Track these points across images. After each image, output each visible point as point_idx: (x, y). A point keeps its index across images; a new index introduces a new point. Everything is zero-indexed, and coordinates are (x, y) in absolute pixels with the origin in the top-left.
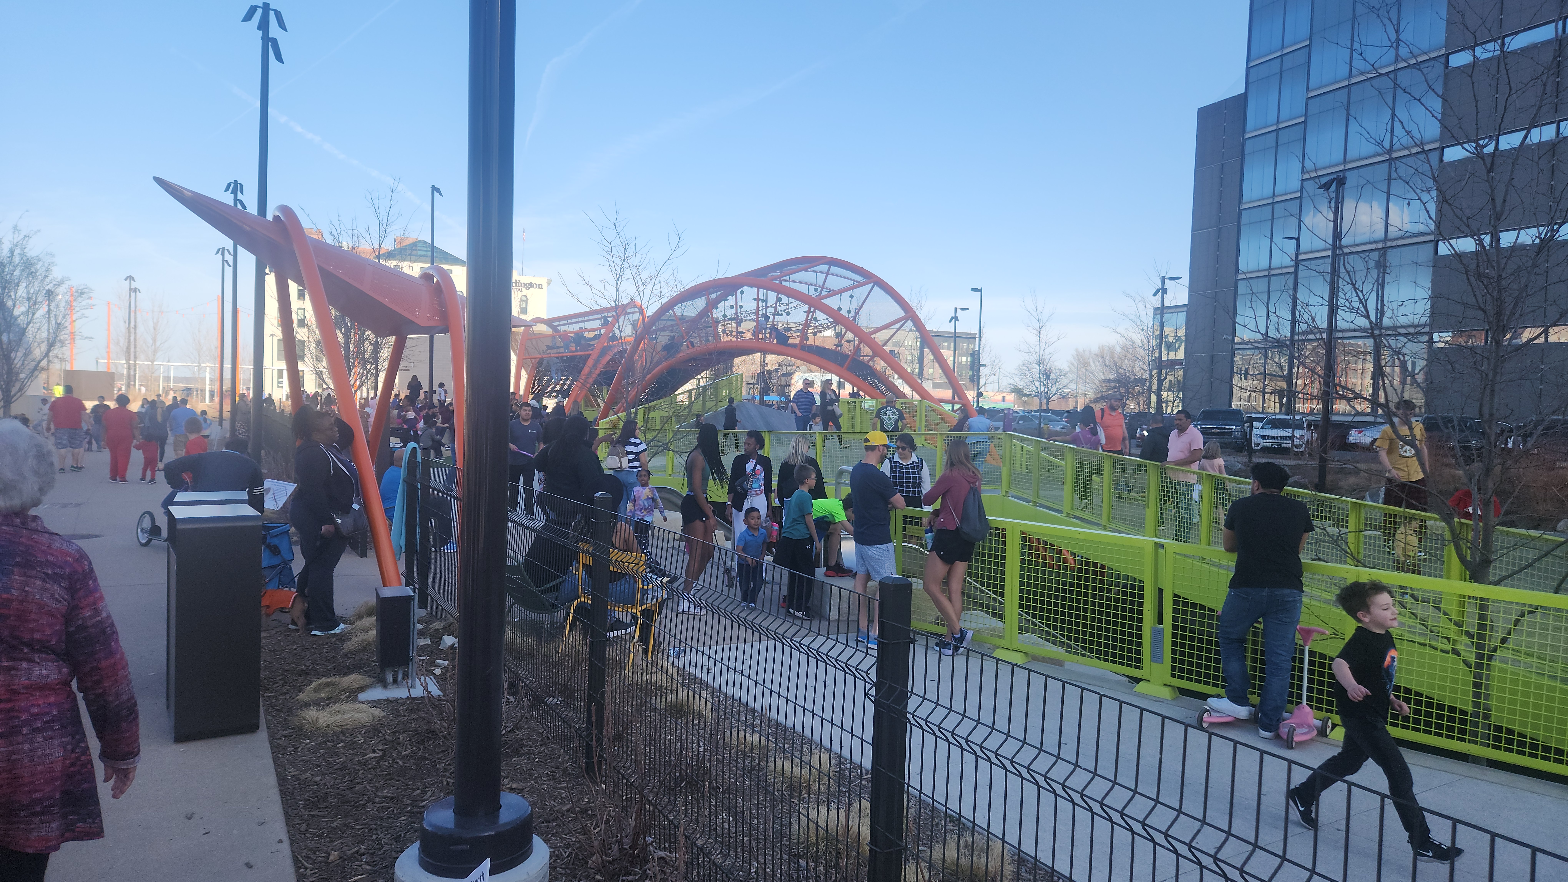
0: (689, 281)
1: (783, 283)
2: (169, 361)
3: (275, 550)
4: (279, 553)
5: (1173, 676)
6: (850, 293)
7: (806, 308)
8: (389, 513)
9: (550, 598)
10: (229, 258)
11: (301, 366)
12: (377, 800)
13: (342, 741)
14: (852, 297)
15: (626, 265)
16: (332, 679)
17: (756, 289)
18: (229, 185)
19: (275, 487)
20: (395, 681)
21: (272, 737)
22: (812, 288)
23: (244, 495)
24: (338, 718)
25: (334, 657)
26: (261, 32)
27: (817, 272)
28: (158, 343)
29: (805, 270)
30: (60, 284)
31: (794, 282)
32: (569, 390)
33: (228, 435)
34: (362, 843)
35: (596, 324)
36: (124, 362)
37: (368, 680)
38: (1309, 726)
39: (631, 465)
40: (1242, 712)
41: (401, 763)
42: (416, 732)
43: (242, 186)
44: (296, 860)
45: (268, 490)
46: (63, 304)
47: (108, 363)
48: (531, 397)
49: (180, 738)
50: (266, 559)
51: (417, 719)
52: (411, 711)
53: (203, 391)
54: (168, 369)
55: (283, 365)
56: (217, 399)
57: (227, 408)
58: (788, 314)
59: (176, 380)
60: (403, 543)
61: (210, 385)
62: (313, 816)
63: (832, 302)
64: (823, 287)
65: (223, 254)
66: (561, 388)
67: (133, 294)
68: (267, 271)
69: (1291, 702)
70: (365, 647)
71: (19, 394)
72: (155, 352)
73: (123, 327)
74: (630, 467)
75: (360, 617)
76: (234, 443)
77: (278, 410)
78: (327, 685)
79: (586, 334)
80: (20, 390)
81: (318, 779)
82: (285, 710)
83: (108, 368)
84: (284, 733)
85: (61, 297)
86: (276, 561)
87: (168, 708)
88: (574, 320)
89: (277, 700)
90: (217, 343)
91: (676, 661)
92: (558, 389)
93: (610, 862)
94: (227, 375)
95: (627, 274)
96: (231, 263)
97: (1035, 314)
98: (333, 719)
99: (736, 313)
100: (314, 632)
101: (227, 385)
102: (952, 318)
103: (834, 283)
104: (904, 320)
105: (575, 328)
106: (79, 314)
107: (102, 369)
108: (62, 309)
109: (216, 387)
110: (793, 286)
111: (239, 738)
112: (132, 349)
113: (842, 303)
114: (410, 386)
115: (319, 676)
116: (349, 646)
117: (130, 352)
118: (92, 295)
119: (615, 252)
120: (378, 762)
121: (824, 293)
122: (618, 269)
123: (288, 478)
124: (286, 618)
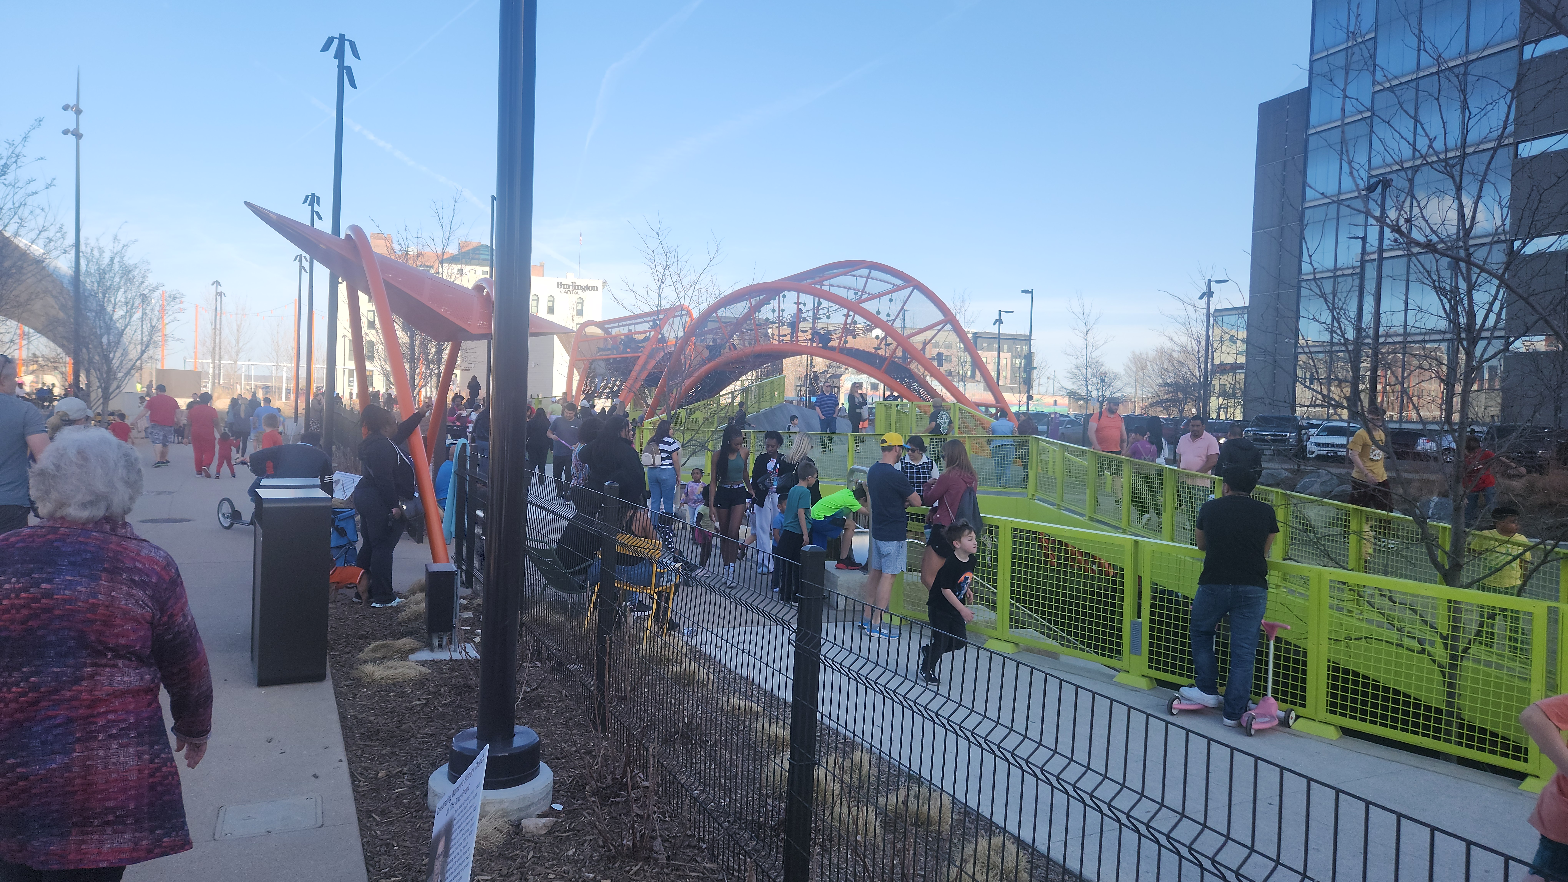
0: (727, 288)
1: (824, 288)
2: (249, 360)
3: (342, 532)
4: (346, 534)
5: (1150, 667)
6: (889, 296)
7: (845, 311)
8: (441, 503)
9: (579, 579)
10: (306, 265)
11: (369, 366)
12: (419, 736)
13: (393, 691)
14: (891, 300)
15: (667, 273)
16: (388, 642)
17: (796, 294)
18: (307, 197)
19: (344, 479)
20: (440, 646)
21: (336, 686)
22: (852, 292)
23: (318, 482)
24: (391, 672)
25: (390, 625)
26: (337, 60)
27: (857, 276)
28: (241, 345)
29: (845, 274)
30: (156, 288)
31: (833, 286)
32: (618, 391)
33: (303, 431)
34: (405, 766)
35: (646, 327)
36: (210, 361)
37: (417, 644)
38: (1272, 717)
39: (664, 462)
40: (1210, 700)
41: (441, 709)
42: (456, 687)
43: (318, 198)
44: (352, 775)
45: (338, 482)
46: (158, 308)
47: (195, 362)
48: (583, 397)
49: (264, 682)
50: (335, 540)
51: (457, 676)
52: (452, 670)
53: (280, 389)
54: (249, 368)
55: (352, 365)
56: (292, 397)
57: (302, 405)
58: (828, 317)
59: (257, 378)
60: (453, 529)
61: (287, 383)
62: (368, 746)
63: (871, 306)
64: (863, 292)
65: (300, 261)
66: (612, 389)
67: (219, 298)
68: (340, 280)
69: (1258, 694)
70: (417, 617)
71: (117, 391)
72: (238, 353)
73: (209, 329)
74: (662, 465)
75: (413, 592)
76: (309, 436)
77: (348, 408)
78: (383, 646)
79: (636, 336)
80: (118, 387)
81: (372, 718)
82: (347, 666)
83: (195, 367)
84: (347, 683)
85: (155, 300)
86: (342, 542)
87: (252, 659)
88: (624, 323)
89: (341, 658)
90: (293, 343)
91: (689, 639)
92: (608, 390)
93: (604, 789)
94: (303, 374)
95: (669, 281)
96: (308, 269)
97: (1081, 317)
98: (386, 673)
99: (779, 317)
100: (374, 605)
101: (302, 383)
102: (996, 321)
103: (874, 287)
104: (944, 323)
105: (625, 330)
106: (172, 317)
107: (189, 368)
108: (156, 312)
109: (292, 386)
110: (833, 290)
111: (310, 685)
112: (217, 349)
113: (882, 307)
114: (470, 386)
115: (375, 639)
116: (403, 616)
117: (216, 351)
118: (183, 300)
119: (657, 260)
120: (422, 709)
121: (864, 297)
122: (660, 276)
123: (356, 472)
124: (351, 593)
